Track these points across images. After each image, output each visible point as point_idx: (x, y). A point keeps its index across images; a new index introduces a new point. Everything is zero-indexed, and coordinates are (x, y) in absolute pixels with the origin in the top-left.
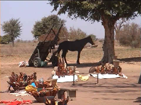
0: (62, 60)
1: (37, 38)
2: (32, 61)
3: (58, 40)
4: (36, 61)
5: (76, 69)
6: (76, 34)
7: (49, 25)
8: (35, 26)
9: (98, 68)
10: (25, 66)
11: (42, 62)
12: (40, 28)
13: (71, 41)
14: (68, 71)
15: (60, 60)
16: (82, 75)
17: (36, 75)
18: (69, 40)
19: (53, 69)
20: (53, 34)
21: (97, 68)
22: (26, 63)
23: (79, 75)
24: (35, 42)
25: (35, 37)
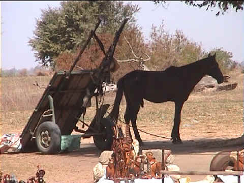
0: (124, 132)
1: (48, 64)
2: (33, 134)
3: (112, 66)
4: (45, 135)
5: (169, 159)
6: (169, 49)
7: (85, 20)
8: (42, 25)
9: (238, 154)
10: (10, 150)
11: (63, 137)
12: (56, 30)
13: (153, 70)
14: (145, 166)
15: (120, 129)
16: (189, 177)
17: (45, 179)
18: (146, 69)
19: (96, 159)
20: (96, 50)
21: (235, 157)
22: (13, 141)
23: (178, 176)
24: (40, 74)
25: (40, 58)
